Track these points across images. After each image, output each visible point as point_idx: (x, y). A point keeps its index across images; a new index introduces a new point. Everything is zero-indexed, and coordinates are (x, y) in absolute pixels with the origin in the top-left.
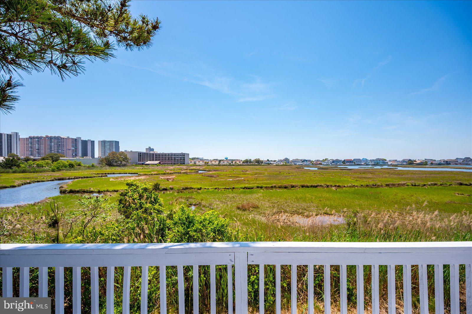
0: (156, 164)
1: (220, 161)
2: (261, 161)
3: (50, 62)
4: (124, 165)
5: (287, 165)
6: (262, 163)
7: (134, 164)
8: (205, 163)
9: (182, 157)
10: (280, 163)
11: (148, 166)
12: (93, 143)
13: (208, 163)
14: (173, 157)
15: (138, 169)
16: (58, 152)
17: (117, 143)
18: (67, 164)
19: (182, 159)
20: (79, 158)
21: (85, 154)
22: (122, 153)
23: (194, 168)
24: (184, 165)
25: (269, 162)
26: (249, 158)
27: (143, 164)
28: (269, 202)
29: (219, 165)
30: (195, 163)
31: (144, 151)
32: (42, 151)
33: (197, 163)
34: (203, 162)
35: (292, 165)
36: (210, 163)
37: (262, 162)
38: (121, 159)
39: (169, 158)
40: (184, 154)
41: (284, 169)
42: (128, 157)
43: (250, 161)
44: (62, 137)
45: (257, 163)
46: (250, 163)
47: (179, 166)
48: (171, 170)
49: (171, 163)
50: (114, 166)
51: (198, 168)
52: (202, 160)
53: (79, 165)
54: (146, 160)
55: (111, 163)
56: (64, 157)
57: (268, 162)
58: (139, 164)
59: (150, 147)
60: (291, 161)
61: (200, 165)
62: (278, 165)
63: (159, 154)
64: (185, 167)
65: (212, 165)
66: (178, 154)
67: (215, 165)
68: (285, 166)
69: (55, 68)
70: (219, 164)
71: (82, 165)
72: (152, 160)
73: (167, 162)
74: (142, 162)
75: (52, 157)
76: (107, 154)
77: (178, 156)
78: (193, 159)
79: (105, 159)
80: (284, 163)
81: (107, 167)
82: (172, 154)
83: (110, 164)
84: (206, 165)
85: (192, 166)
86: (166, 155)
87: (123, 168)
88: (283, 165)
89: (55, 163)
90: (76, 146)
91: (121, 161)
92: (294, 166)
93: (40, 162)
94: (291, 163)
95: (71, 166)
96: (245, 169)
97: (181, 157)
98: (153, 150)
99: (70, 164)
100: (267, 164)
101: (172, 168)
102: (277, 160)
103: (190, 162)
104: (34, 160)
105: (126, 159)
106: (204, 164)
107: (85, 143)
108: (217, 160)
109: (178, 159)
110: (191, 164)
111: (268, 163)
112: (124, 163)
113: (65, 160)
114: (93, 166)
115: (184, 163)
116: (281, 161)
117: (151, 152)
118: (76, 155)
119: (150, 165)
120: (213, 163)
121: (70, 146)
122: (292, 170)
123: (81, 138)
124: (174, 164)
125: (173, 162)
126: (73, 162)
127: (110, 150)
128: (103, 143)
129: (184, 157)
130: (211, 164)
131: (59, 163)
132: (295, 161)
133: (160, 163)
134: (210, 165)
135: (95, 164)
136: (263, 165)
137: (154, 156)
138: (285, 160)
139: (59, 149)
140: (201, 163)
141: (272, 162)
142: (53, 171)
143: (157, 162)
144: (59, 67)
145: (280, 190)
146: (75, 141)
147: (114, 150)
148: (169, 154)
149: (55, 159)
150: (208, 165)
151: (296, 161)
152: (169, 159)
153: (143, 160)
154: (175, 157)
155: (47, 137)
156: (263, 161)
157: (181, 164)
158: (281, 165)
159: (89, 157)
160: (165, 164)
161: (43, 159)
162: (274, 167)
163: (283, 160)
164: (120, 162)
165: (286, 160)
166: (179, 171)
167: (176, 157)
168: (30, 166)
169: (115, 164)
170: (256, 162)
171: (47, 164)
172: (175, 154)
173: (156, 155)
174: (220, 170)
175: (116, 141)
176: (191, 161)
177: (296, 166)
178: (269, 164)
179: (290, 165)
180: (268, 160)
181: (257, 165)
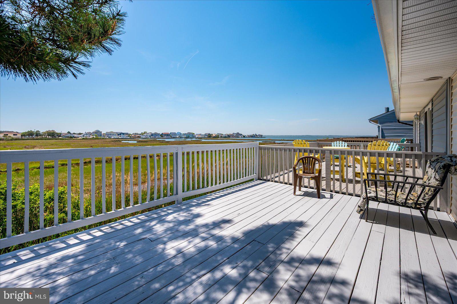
2: (57, 133)
5: (98, 139)
6: (61, 136)
10: (88, 136)
25: (72, 136)
26: (34, 130)
35: (105, 139)
37: (59, 135)
41: (96, 143)
43: (38, 134)
45: (49, 137)
46: (37, 135)
57: (69, 135)
60: (104, 134)
62: (86, 139)
68: (96, 140)
80: (95, 137)
88: (93, 139)
92: (108, 139)
94: (104, 136)
96: (28, 144)
100: (68, 137)
102: (84, 132)
111: (70, 137)
116: (90, 134)
122: (108, 144)
132: (109, 134)
136: (61, 139)
138: (96, 133)
141: (76, 135)
145: (98, 165)
151: (110, 134)
156: (61, 134)
158: (90, 139)
162: (81, 141)
163: (93, 133)
165: (98, 133)
170: (49, 135)
177: (111, 139)
178: (72, 138)
179: (103, 139)
180: (69, 133)
181: (52, 139)
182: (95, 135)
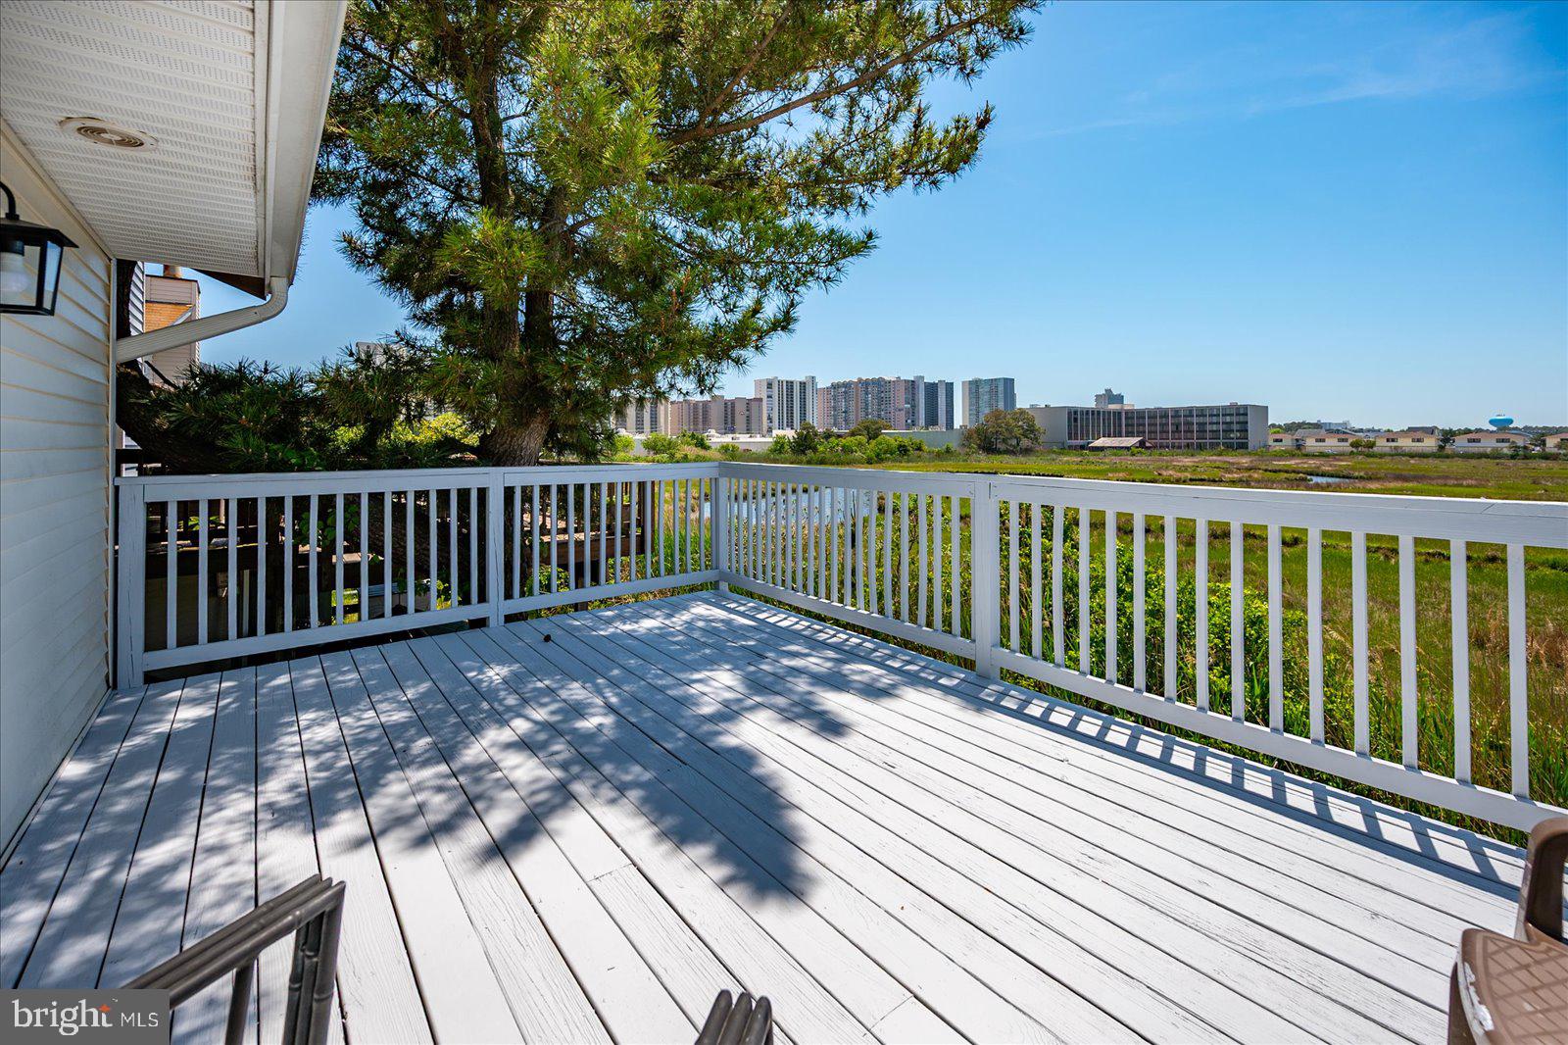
0: (1128, 448)
1: (1448, 436)
4: (1027, 451)
7: (1055, 448)
8: (1355, 445)
9: (1235, 419)
11: (1101, 454)
12: (950, 387)
13: (1371, 445)
14: (1195, 420)
15: (1068, 462)
16: (879, 416)
17: (1009, 383)
18: (895, 444)
19: (1235, 427)
20: (919, 432)
21: (932, 420)
22: (1022, 412)
23: (1292, 463)
24: (1241, 451)
27: (1082, 447)
29: (1440, 453)
30: (1299, 447)
31: (1092, 404)
32: (852, 416)
33: (1311, 444)
34: (1343, 440)
36: (1382, 444)
38: (1018, 432)
39: (1177, 426)
40: (1245, 407)
42: (1038, 424)
44: (886, 378)
47: (1220, 455)
48: (1185, 469)
49: (1188, 446)
50: (999, 452)
51: (1312, 463)
52: (1339, 432)
53: (919, 449)
54: (1093, 434)
55: (991, 443)
56: (890, 428)
58: (1070, 447)
59: (1109, 391)
61: (1322, 455)
63: (1141, 414)
64: (1245, 461)
65: (1398, 453)
66: (1218, 408)
67: (1412, 456)
70: (1442, 448)
71: (925, 448)
72: (1115, 432)
73: (1170, 441)
74: (1079, 442)
75: (867, 428)
76: (982, 419)
77: (1215, 419)
78: (1291, 428)
79: (977, 431)
81: (982, 456)
82: (1190, 411)
83: (989, 447)
84: (1361, 453)
85: (1280, 456)
86: (1164, 413)
87: (1022, 459)
89: (873, 442)
90: (912, 400)
91: (1016, 438)
93: (849, 441)
95: (903, 450)
97: (1228, 419)
98: (1120, 399)
99: (900, 446)
101: (1187, 461)
103: (1271, 443)
104: (839, 436)
105: (1032, 431)
106: (1346, 447)
107: (932, 389)
108: (1431, 431)
109: (1215, 427)
110: (1278, 447)
112: (1025, 443)
113: (893, 435)
114: (948, 451)
115: (1243, 446)
117: (1113, 407)
118: (914, 424)
119: (1108, 452)
120: (1405, 443)
121: (900, 400)
123: (923, 377)
124: (1201, 447)
125: (1195, 441)
126: (906, 442)
127: (991, 406)
128: (975, 387)
129: (1242, 418)
130: (1387, 450)
131: (881, 444)
133: (1142, 444)
134: (1382, 456)
135: (954, 445)
137: (1120, 419)
139: (879, 410)
140: (1332, 444)
142: (869, 462)
143: (1132, 441)
146: (912, 385)
147: (1001, 406)
148: (1176, 412)
149: (873, 435)
150: (1369, 456)
152: (1177, 430)
153: (1085, 434)
154: (1201, 420)
155: (860, 380)
157: (1229, 447)
159: (941, 428)
160: (1162, 447)
161: (853, 434)
164: (1014, 442)
166: (1218, 474)
167: (1208, 420)
168: (832, 448)
169: (1002, 447)
171: (860, 444)
172: (1202, 412)
173: (1130, 414)
174: (1439, 478)
175: (1005, 379)
176: (1278, 437)
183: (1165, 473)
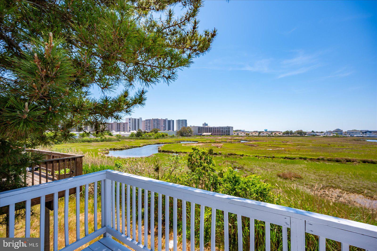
0: (209, 135)
1: (260, 133)
2: (304, 132)
3: (163, 76)
4: (190, 136)
5: (339, 137)
6: (306, 134)
7: (195, 135)
8: (246, 134)
9: (228, 129)
10: (329, 134)
11: (204, 136)
12: (173, 121)
13: (249, 134)
14: (221, 129)
15: (198, 138)
16: (157, 128)
17: (186, 121)
18: (161, 134)
19: (228, 131)
20: (166, 131)
21: (169, 129)
22: (189, 127)
23: (237, 138)
24: (229, 136)
25: (315, 134)
26: (289, 130)
27: (201, 135)
28: (314, 174)
29: (259, 136)
30: (238, 135)
31: (201, 126)
32: (151, 128)
33: (240, 134)
34: (245, 133)
35: (347, 137)
36: (250, 134)
37: (305, 133)
38: (188, 132)
39: (218, 130)
40: (230, 127)
41: (335, 141)
42: (192, 130)
43: (291, 133)
44: (159, 119)
45: (299, 135)
46: (291, 134)
47: (225, 136)
48: (220, 139)
49: (220, 134)
50: (184, 136)
51: (240, 138)
52: (243, 132)
53: (167, 135)
54: (203, 132)
55: (182, 134)
56: (160, 130)
57: (313, 133)
58: (198, 135)
59: (205, 123)
60: (345, 132)
61: (242, 136)
62: (327, 137)
63: (211, 128)
64: (230, 138)
65: (253, 136)
66: (225, 127)
67: (255, 136)
68: (337, 138)
69: (165, 79)
70: (259, 135)
71: (168, 135)
72: (207, 132)
73: (217, 134)
74: (200, 134)
75: (154, 131)
76: (180, 128)
77: (224, 129)
78: (236, 131)
79: (180, 131)
80: (335, 135)
81: (181, 137)
82: (220, 127)
83: (182, 135)
84: (247, 136)
85: (235, 136)
86: (216, 128)
87: (189, 138)
88: (333, 137)
89: (156, 134)
90: (165, 124)
92: (350, 137)
93: (150, 134)
94: (345, 134)
95: (163, 136)
96: (285, 140)
97: (227, 129)
98: (207, 125)
99: (163, 135)
100: (311, 135)
101: (220, 138)
102: (325, 131)
103: (233, 134)
104: (148, 132)
105: (191, 131)
106: (245, 135)
107: (169, 121)
108: (257, 132)
109: (224, 131)
110: (235, 135)
111: (313, 135)
112: (189, 134)
113: (161, 132)
114: (173, 136)
115: (229, 135)
116: (331, 132)
117: (206, 126)
118: (165, 129)
119: (205, 136)
120: (254, 134)
121: (162, 124)
122: (348, 142)
123: (167, 119)
124: (222, 135)
125: (221, 134)
126: (164, 134)
127: (182, 126)
128: (179, 121)
129: (229, 129)
130: (251, 135)
131: (158, 134)
132: (351, 133)
133: (212, 134)
134: (250, 136)
135: (174, 135)
136: (306, 137)
137: (208, 129)
138: (336, 131)
139: (157, 126)
140: (243, 134)
141: (318, 134)
142: (155, 139)
143: (210, 134)
144: (167, 78)
145: (330, 163)
146: (165, 121)
147: (184, 126)
148: (218, 127)
149: (156, 132)
150: (249, 136)
151: (353, 133)
152: (218, 131)
153: (201, 132)
154: (222, 129)
155: (153, 119)
156: (306, 133)
157: (227, 135)
158: (331, 137)
159: (171, 131)
160: (215, 135)
161: (151, 132)
162: (321, 139)
163: (334, 131)
164: (187, 134)
165: (338, 131)
166: (225, 140)
167: (223, 129)
168: (146, 135)
169: (185, 135)
170: (298, 134)
171: (153, 134)
172: (222, 128)
173: (210, 128)
175: (185, 120)
176: (235, 133)
177: (353, 137)
178: (314, 136)
179: (344, 137)
180: (313, 132)
181: (300, 137)
182: (336, 134)
183: (217, 141)
